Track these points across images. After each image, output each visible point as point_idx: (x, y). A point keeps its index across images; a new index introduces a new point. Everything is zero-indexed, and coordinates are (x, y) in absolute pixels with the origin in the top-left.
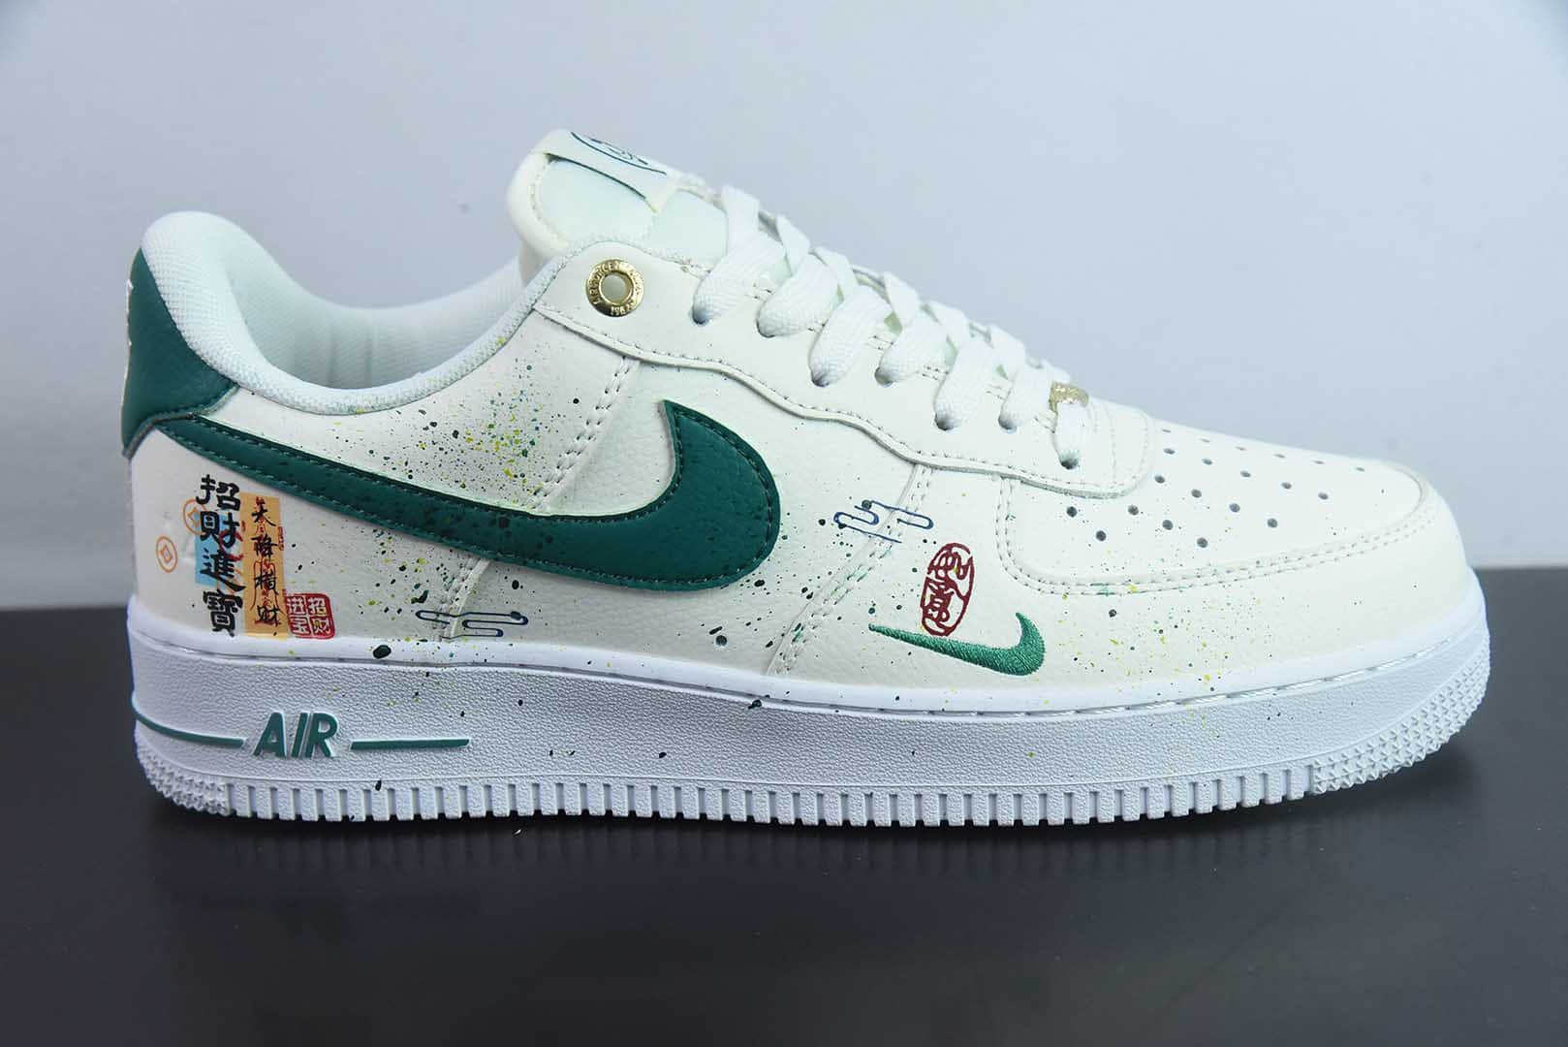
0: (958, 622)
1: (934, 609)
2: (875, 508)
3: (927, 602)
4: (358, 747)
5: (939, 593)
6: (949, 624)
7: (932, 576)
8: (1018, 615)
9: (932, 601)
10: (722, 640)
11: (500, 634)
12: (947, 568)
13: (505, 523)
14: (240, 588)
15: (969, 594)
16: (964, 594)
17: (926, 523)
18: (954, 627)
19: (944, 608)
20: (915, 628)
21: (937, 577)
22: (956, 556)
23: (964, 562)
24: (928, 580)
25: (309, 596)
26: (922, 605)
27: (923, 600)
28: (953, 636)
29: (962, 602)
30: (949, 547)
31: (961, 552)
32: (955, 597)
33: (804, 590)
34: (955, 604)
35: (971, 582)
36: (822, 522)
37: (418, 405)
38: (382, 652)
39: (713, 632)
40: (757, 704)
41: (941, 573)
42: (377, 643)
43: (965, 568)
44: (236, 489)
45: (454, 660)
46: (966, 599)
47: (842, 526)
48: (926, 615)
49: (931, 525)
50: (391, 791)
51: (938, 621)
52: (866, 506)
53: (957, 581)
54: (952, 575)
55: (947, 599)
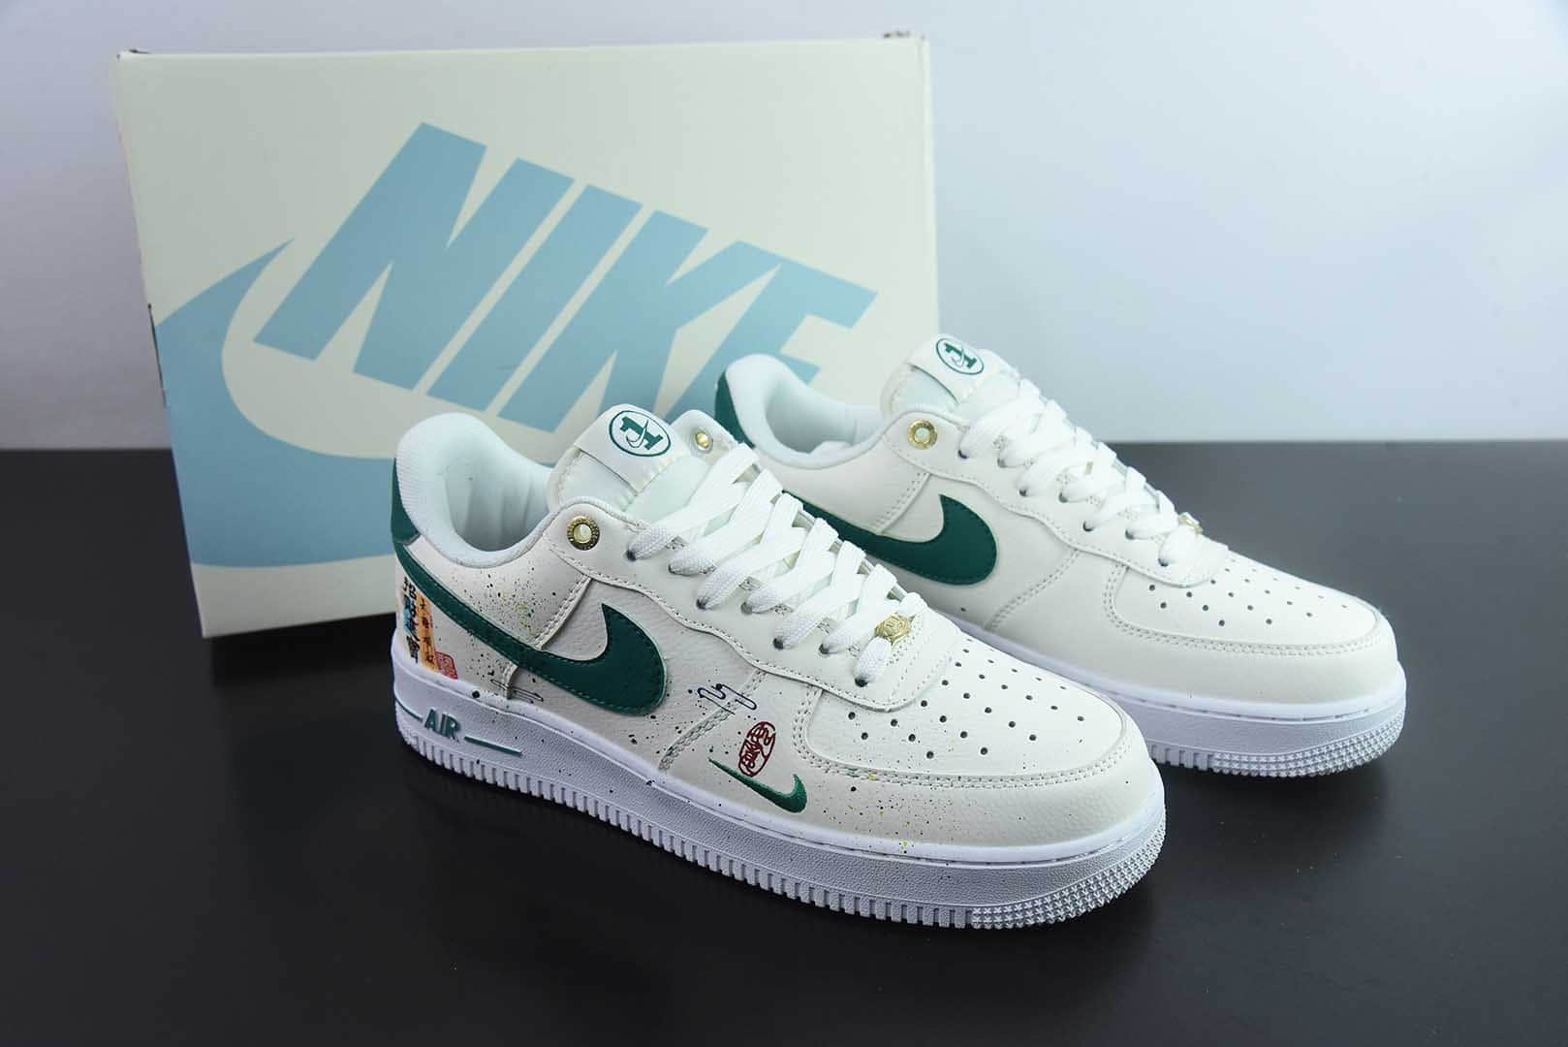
0: (760, 770)
1: (747, 759)
2: (723, 689)
3: (743, 754)
4: (466, 738)
5: (751, 750)
6: (754, 770)
7: (749, 739)
8: (795, 776)
9: (746, 755)
10: (634, 741)
11: (532, 702)
12: (758, 737)
13: (522, 649)
14: (418, 640)
15: (769, 755)
16: (765, 754)
17: (752, 706)
18: (757, 773)
19: (752, 760)
20: (734, 768)
21: (752, 740)
22: (766, 730)
23: (770, 735)
24: (746, 741)
25: (445, 655)
26: (740, 755)
27: (741, 752)
28: (755, 778)
29: (763, 759)
30: (763, 724)
31: (769, 728)
32: (760, 755)
33: (677, 728)
34: (760, 759)
35: (771, 749)
36: (690, 692)
37: (486, 571)
38: (476, 695)
39: (630, 736)
40: (649, 783)
41: (755, 739)
42: (475, 688)
43: (770, 739)
44: (414, 590)
45: (509, 709)
46: (766, 758)
47: (702, 696)
48: (741, 761)
49: (755, 708)
50: (483, 766)
51: (748, 766)
52: (719, 687)
53: (764, 746)
54: (761, 741)
55: (755, 755)
